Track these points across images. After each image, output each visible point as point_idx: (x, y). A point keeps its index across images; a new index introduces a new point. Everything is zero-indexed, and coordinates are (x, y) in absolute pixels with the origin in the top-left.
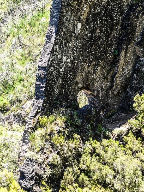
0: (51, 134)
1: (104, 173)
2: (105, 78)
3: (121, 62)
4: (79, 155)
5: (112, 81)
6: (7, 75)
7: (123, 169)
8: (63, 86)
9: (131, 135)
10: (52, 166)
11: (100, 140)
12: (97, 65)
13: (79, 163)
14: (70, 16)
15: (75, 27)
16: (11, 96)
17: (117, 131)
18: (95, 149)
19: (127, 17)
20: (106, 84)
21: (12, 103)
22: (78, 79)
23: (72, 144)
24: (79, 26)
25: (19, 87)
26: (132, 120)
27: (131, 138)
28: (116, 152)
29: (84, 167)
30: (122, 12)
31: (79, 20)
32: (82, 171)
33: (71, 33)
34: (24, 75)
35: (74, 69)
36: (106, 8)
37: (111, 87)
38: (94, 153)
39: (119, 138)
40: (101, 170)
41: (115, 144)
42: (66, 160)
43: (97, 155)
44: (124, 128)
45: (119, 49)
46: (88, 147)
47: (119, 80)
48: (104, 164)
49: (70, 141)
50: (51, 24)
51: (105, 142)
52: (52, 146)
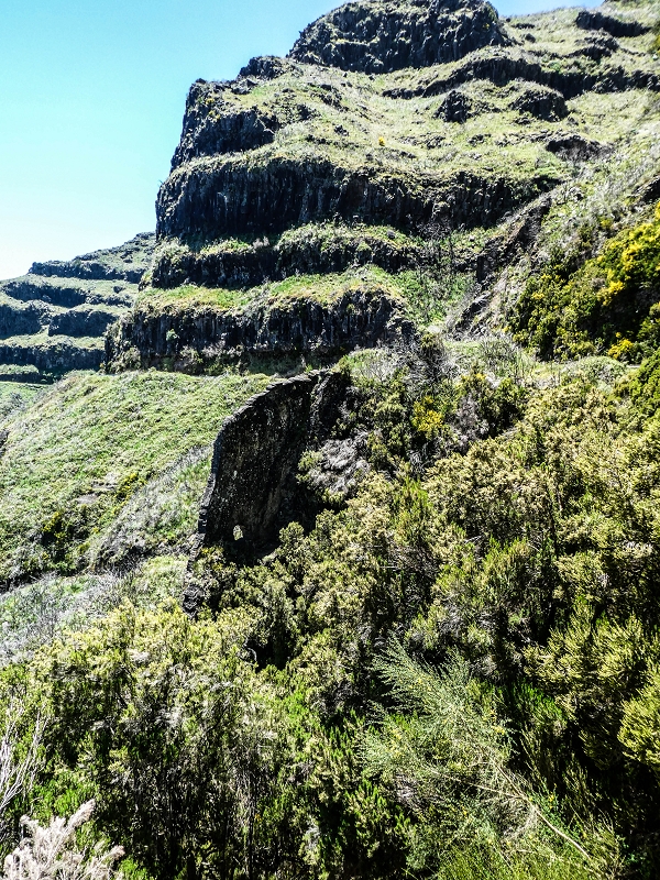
0: (212, 562)
1: (255, 594)
2: (256, 515)
3: (270, 502)
4: (235, 579)
5: (262, 517)
6: (175, 513)
7: (271, 590)
8: (221, 522)
9: (277, 561)
10: (212, 589)
11: (252, 567)
12: (250, 504)
13: (235, 586)
14: (227, 464)
15: (232, 474)
16: (178, 531)
17: (266, 559)
18: (248, 574)
19: (274, 467)
20: (258, 520)
21: (179, 537)
22: (234, 516)
23: (228, 571)
24: (235, 473)
25: (185, 523)
26: (279, 549)
27: (277, 564)
28: (265, 576)
29: (239, 589)
30: (270, 462)
31: (235, 469)
32: (237, 593)
33: (228, 479)
34: (189, 514)
35: (231, 508)
36: (257, 459)
37: (261, 522)
38: (247, 577)
39: (268, 564)
40: (252, 592)
41: (265, 569)
42: (222, 584)
43: (250, 579)
44: (272, 556)
45: (267, 492)
46: (242, 572)
47: (268, 517)
48: (255, 586)
49: (227, 569)
50: (212, 471)
51: (256, 568)
52: (212, 573)
